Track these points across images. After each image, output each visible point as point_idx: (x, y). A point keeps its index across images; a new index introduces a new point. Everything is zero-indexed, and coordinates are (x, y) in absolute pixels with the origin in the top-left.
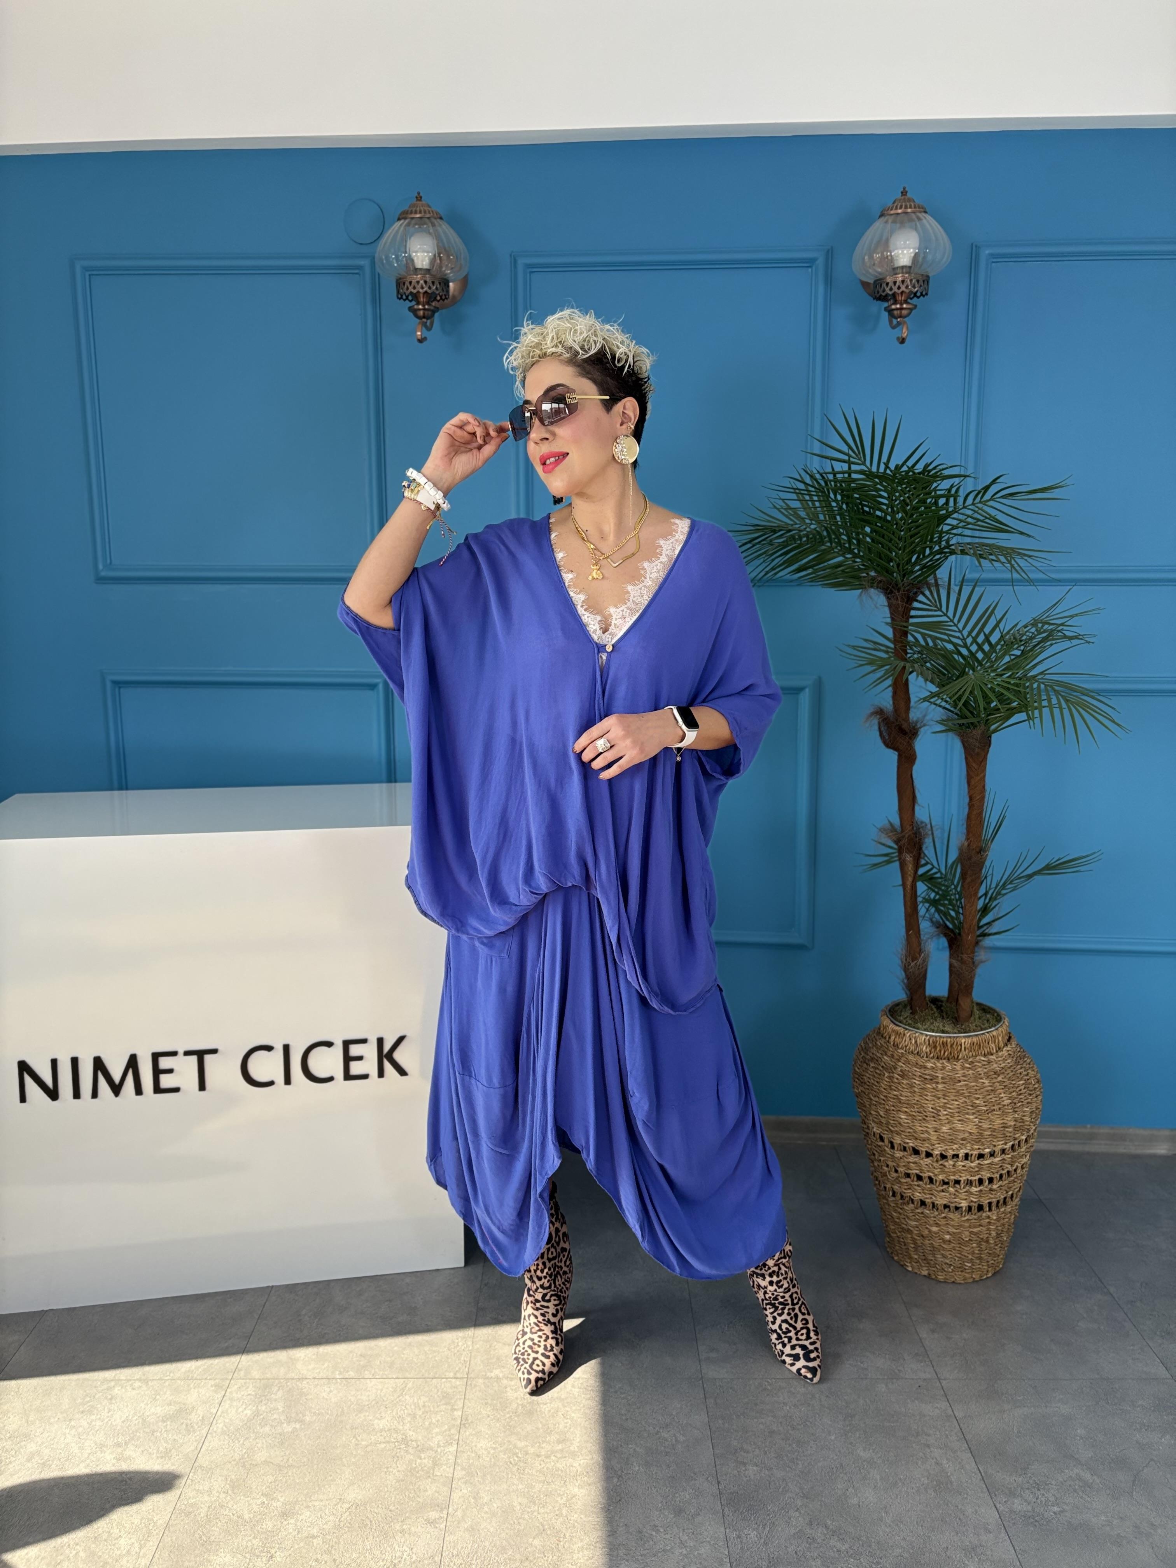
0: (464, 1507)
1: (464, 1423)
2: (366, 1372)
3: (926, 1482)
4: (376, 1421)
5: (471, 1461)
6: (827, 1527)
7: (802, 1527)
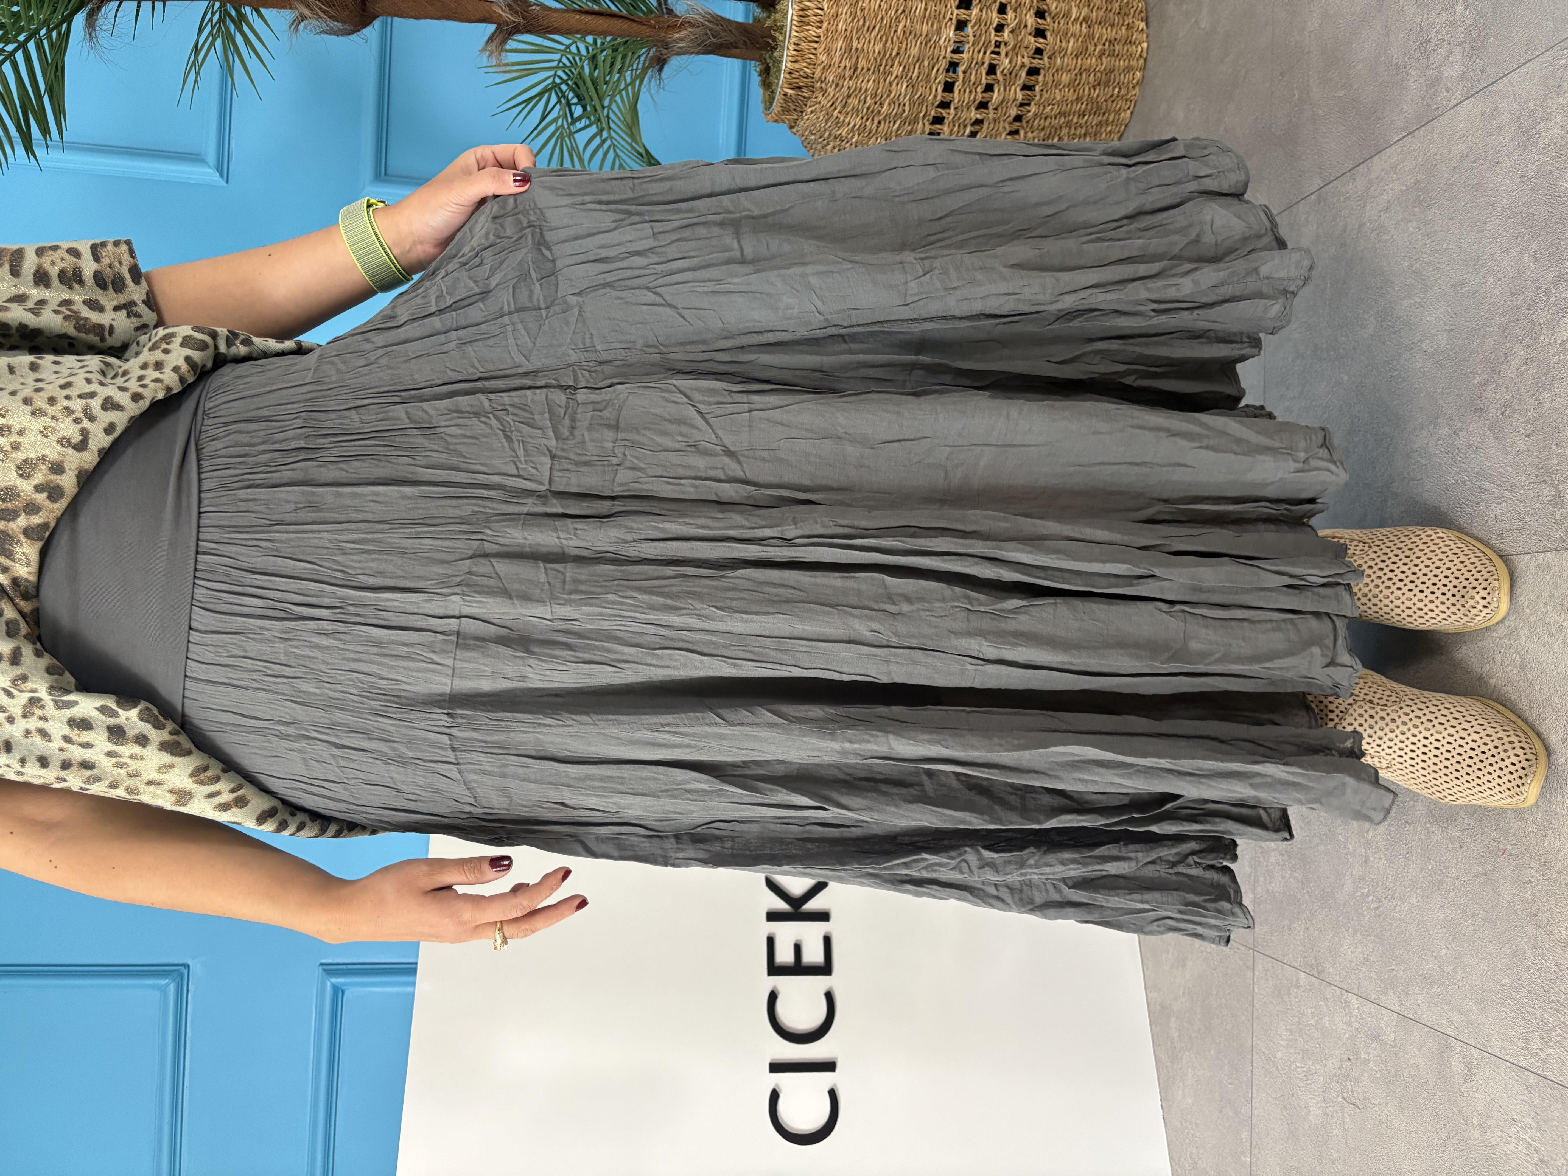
0: (1445, 1007)
1: (1316, 972)
2: (1243, 1111)
3: (1415, 224)
4: (1311, 1118)
5: (1373, 975)
6: (1486, 383)
7: (1484, 425)
